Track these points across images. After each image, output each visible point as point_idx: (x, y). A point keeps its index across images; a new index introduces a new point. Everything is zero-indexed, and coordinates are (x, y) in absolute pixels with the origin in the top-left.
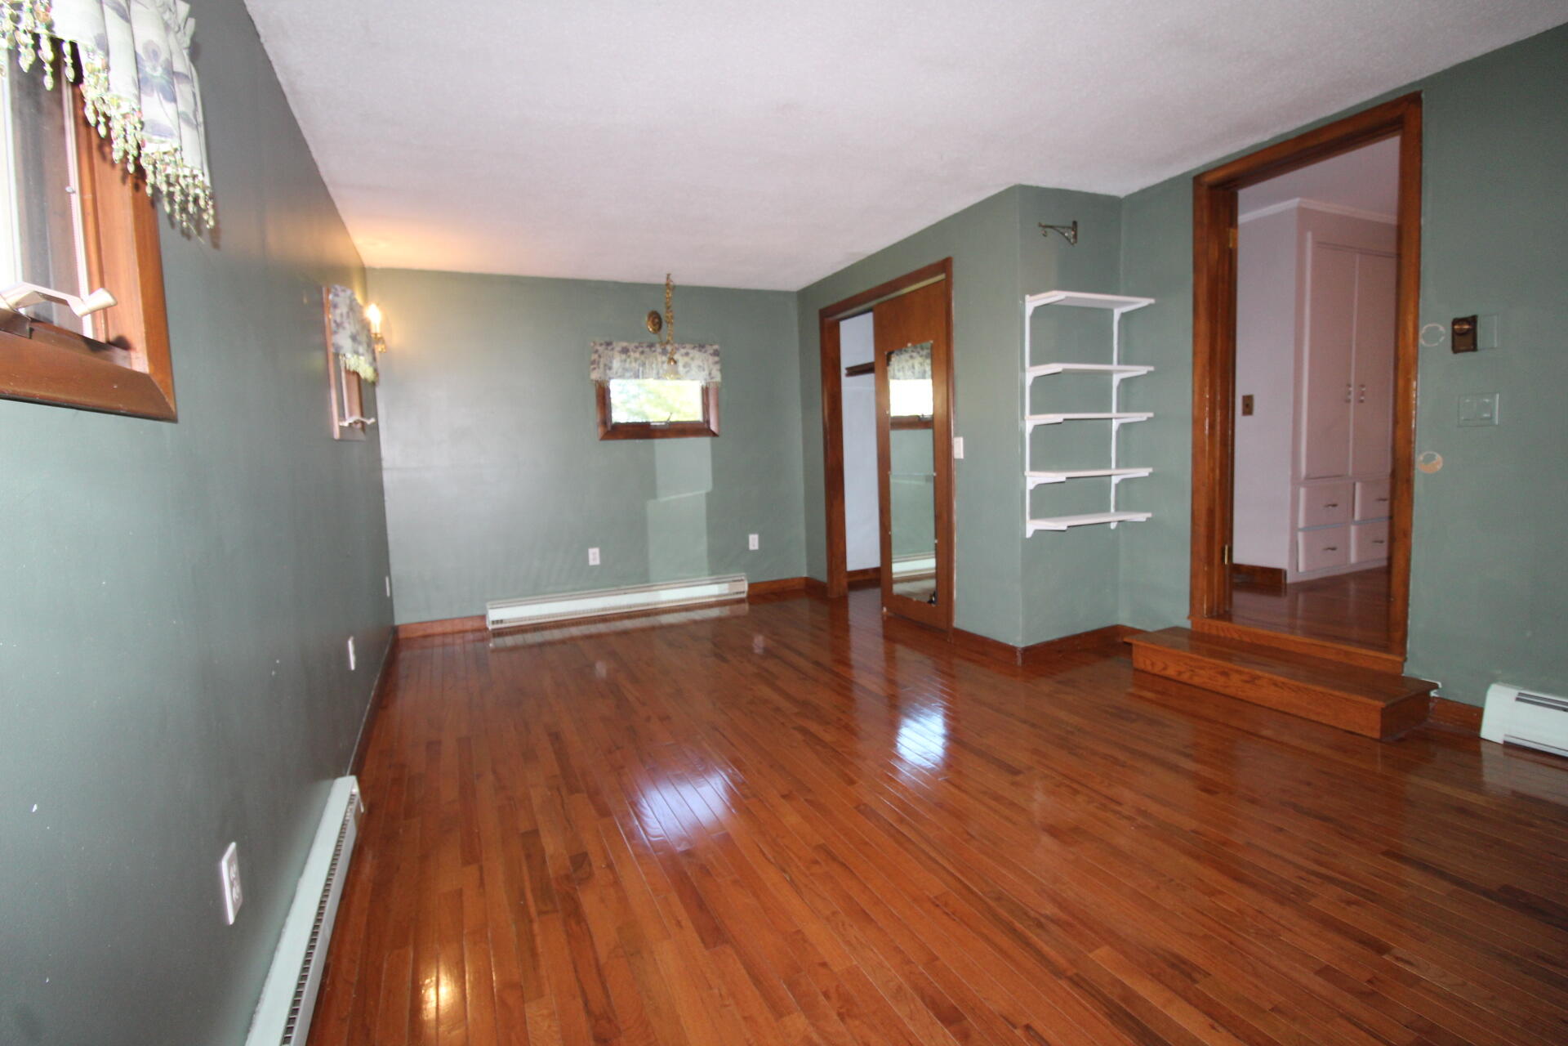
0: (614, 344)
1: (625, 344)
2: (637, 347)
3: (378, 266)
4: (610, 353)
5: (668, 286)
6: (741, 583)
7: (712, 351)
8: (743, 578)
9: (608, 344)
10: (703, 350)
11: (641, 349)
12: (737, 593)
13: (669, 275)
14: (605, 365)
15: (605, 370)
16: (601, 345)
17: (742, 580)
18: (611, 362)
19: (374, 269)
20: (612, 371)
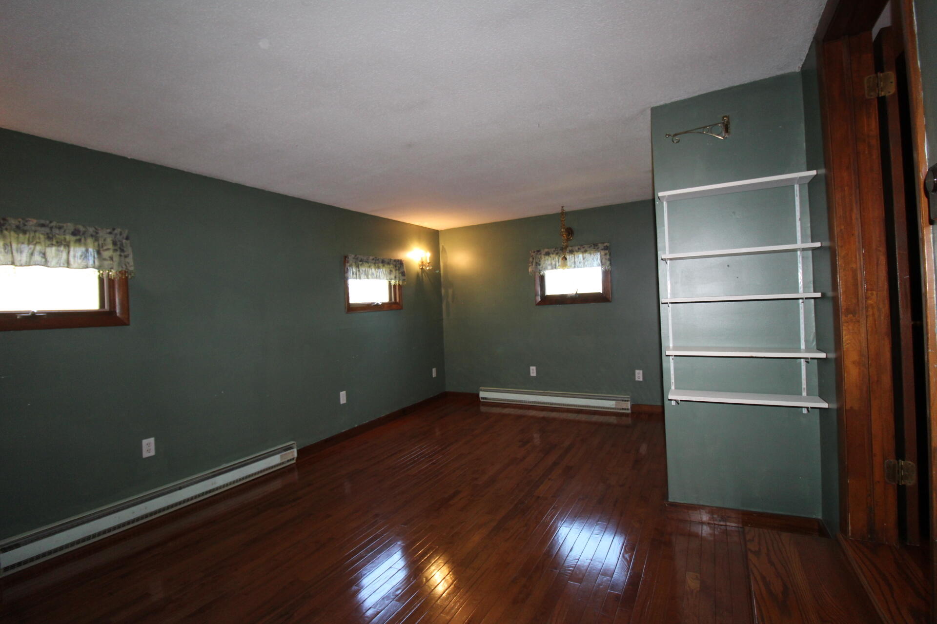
0: (542, 251)
1: (546, 250)
2: (554, 251)
3: (443, 229)
4: (539, 256)
5: (563, 214)
6: (626, 402)
7: (603, 248)
8: (629, 399)
9: (538, 251)
10: (596, 248)
11: (556, 252)
12: (623, 409)
13: (562, 207)
14: (536, 263)
15: (536, 265)
16: (534, 252)
17: (628, 401)
18: (540, 261)
19: (441, 231)
20: (541, 266)
